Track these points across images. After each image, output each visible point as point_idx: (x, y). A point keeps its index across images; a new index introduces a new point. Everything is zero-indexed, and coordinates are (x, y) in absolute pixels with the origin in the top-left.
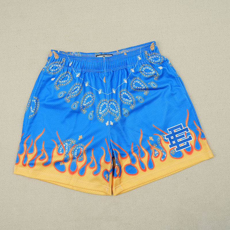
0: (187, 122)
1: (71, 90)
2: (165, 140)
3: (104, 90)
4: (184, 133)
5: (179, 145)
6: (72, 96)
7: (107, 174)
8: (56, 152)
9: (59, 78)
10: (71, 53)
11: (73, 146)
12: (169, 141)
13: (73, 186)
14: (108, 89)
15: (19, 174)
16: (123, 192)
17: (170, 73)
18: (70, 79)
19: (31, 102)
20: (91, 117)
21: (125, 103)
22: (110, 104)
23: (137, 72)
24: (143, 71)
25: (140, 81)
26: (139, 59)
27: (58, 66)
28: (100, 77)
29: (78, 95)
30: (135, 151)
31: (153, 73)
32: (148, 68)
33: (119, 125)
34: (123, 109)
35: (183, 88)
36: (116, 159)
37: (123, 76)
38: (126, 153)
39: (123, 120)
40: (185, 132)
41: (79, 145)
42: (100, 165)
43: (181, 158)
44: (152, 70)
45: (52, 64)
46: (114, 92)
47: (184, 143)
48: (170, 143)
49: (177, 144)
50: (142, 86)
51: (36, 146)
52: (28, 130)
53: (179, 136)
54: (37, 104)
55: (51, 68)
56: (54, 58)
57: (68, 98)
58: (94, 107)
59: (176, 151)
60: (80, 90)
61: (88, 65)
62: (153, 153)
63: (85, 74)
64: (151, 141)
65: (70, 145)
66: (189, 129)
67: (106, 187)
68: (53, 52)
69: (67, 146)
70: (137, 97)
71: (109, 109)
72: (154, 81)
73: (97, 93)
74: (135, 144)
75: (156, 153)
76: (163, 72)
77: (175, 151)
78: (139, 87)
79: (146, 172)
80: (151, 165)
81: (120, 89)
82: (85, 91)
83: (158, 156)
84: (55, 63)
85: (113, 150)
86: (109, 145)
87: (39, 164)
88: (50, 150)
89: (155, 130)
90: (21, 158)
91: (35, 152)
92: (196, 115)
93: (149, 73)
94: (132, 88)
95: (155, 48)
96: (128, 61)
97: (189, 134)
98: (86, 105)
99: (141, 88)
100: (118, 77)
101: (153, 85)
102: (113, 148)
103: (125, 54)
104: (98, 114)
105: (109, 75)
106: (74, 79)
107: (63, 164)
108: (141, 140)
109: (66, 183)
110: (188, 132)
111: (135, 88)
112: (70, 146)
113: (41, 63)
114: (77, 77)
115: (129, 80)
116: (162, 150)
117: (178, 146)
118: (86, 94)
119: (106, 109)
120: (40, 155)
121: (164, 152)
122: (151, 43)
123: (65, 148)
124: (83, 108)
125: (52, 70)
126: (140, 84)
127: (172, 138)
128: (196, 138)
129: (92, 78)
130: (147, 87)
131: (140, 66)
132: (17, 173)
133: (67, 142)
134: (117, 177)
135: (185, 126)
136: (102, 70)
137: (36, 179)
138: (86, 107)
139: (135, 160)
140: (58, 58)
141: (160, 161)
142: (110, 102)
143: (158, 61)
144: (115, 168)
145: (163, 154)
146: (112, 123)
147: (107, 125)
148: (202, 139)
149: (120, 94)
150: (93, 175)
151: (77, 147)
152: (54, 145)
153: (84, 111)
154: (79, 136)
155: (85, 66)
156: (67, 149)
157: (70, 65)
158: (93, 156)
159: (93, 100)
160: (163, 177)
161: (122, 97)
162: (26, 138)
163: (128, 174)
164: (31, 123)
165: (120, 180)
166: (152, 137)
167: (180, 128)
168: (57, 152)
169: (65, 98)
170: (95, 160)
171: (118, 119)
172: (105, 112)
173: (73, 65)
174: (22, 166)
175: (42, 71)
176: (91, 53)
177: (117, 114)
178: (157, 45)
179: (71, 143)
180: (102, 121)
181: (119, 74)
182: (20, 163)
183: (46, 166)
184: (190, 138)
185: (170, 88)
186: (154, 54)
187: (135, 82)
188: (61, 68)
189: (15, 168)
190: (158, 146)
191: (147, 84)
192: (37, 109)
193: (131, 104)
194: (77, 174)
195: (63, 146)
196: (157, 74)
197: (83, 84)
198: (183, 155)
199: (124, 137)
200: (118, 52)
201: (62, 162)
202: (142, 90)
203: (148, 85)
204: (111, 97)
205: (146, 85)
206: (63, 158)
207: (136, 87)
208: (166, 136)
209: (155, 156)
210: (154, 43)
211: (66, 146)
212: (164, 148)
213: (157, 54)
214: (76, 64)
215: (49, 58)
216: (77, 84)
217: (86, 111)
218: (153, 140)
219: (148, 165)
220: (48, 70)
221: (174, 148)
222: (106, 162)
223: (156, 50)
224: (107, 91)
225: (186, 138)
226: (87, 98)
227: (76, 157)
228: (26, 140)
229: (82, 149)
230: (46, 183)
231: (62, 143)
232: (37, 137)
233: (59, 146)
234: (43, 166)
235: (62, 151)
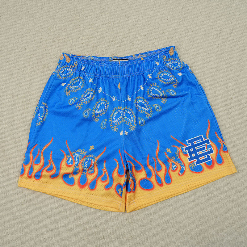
0: (208, 133)
1: (83, 96)
2: (184, 152)
3: (119, 97)
4: (204, 145)
5: (200, 158)
6: (84, 102)
7: (120, 189)
9: (70, 83)
10: (84, 56)
11: (83, 157)
12: (188, 154)
13: (82, 201)
14: (123, 96)
15: (23, 186)
16: (138, 208)
17: (190, 80)
18: (82, 84)
19: (40, 108)
20: (104, 126)
21: (141, 111)
22: (125, 113)
23: (154, 79)
24: (161, 77)
25: (158, 88)
26: (157, 65)
27: (69, 70)
28: (115, 83)
29: (91, 102)
30: (151, 164)
31: (171, 79)
32: (166, 74)
33: (134, 135)
34: (139, 118)
35: (204, 97)
36: (130, 172)
37: (139, 82)
38: (141, 166)
39: (139, 130)
40: (206, 145)
41: (90, 156)
42: (112, 179)
43: (202, 172)
44: (171, 77)
45: (63, 68)
46: (129, 99)
47: (204, 156)
48: (189, 156)
49: (197, 157)
50: (160, 93)
51: (43, 156)
52: (35, 139)
53: (199, 148)
54: (45, 110)
55: (62, 72)
56: (65, 62)
57: (80, 104)
58: (107, 115)
59: (196, 165)
60: (92, 97)
61: (102, 69)
62: (171, 166)
63: (98, 79)
64: (168, 153)
65: (80, 156)
66: (210, 141)
67: (119, 203)
68: (65, 55)
69: (77, 157)
70: (153, 105)
71: (124, 117)
72: (173, 89)
73: (111, 100)
74: (151, 157)
75: (174, 166)
76: (182, 78)
77: (194, 164)
78: (156, 95)
79: (163, 187)
80: (168, 180)
81: (136, 96)
82: (98, 98)
83: (175, 170)
84: (66, 67)
85: (128, 162)
86: (123, 156)
87: (46, 176)
88: (58, 161)
89: (173, 141)
90: (26, 170)
91: (42, 162)
92: (218, 126)
93: (167, 80)
94: (149, 95)
95: (174, 53)
96: (145, 67)
97: (210, 146)
98: (98, 112)
99: (158, 95)
100: (134, 84)
101: (172, 92)
102: (127, 160)
103: (142, 59)
104: (111, 123)
105: (124, 81)
106: (87, 85)
107: (72, 177)
108: (157, 152)
109: (74, 198)
110: (208, 144)
111: (152, 96)
113: (51, 67)
114: (89, 82)
115: (146, 86)
116: (180, 163)
117: (198, 160)
118: (99, 101)
119: (120, 117)
120: (47, 166)
121: (183, 166)
122: (170, 47)
123: (74, 159)
124: (95, 116)
125: (63, 74)
126: (158, 91)
127: (192, 150)
128: (217, 151)
129: (106, 84)
130: (165, 95)
131: (157, 72)
132: (21, 186)
133: (77, 153)
134: (131, 192)
135: (205, 137)
136: (117, 76)
137: (42, 192)
138: (99, 115)
139: (151, 173)
140: (69, 62)
141: (178, 175)
142: (124, 110)
143: (177, 67)
144: (130, 181)
145: (182, 168)
146: (126, 133)
147: (121, 135)
148: (225, 152)
149: (136, 102)
150: (105, 190)
151: (88, 158)
152: (63, 156)
153: (97, 120)
154: (91, 147)
155: (99, 70)
156: (76, 160)
157: (83, 69)
158: (105, 168)
159: (107, 107)
160: (181, 193)
161: (138, 105)
162: (32, 147)
163: (143, 189)
164: (38, 131)
165: (134, 195)
166: (170, 149)
167: (200, 140)
168: (66, 164)
169: (76, 105)
170: (107, 173)
171: (133, 128)
173: (86, 70)
174: (27, 177)
175: (51, 76)
176: (106, 58)
177: (133, 123)
178: (176, 50)
179: (81, 153)
180: (116, 130)
181: (135, 80)
182: (25, 174)
183: (54, 178)
184: (211, 151)
185: (190, 96)
186: (173, 59)
187: (152, 89)
188: (73, 73)
189: (19, 180)
190: (176, 159)
191: (165, 91)
192: (45, 116)
193: (148, 113)
194: (87, 189)
195: (73, 157)
196: (177, 81)
197: (96, 90)
198: (203, 170)
199: (139, 149)
200: (134, 56)
201: (71, 175)
202: (159, 97)
203: (166, 93)
204: (126, 105)
205: (164, 93)
206: (72, 170)
207: (154, 94)
208: (185, 148)
209: (172, 170)
210: (173, 47)
211: (75, 157)
212: (183, 162)
213: (176, 59)
214: (89, 69)
215: (60, 62)
216: (89, 90)
217: (98, 119)
218: (170, 152)
219: (164, 179)
220: (58, 74)
221: (194, 161)
222: (120, 175)
223: (176, 55)
224: (122, 98)
225: (207, 150)
226: (100, 105)
227: (87, 169)
228: (32, 150)
229: (93, 160)
230: (52, 197)
231: (71, 154)
232: (45, 147)
233: (69, 157)
234: (50, 179)
235: (71, 162)
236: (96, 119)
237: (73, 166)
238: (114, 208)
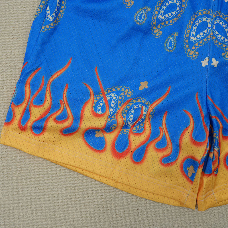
7: (192, 167)
8: (90, 109)
11: (126, 101)
13: (117, 182)
15: (10, 144)
20: (170, 45)
22: (215, 23)
41: (139, 100)
42: (178, 147)
51: (50, 92)
52: (38, 57)
54: (60, 3)
58: (180, 25)
65: (120, 98)
69: (114, 100)
85: (213, 119)
86: (205, 107)
87: (53, 130)
90: (16, 114)
91: (48, 103)
98: (163, 18)
102: (212, 115)
104: (187, 41)
107: (101, 136)
109: (103, 175)
112: (120, 100)
119: (205, 31)
120: (57, 112)
123: (109, 103)
124: (157, 25)
132: (6, 143)
133: (114, 92)
134: (211, 174)
137: (45, 159)
138: (163, 24)
142: (216, 18)
146: (215, 63)
147: (203, 66)
150: (160, 165)
151: (135, 104)
152: (88, 95)
153: (158, 32)
154: (141, 83)
156: (112, 105)
158: (164, 126)
159: (182, 9)
162: (30, 72)
164: (44, 43)
165: (215, 181)
168: (93, 111)
170: (167, 134)
172: (204, 38)
174: (18, 129)
179: (122, 94)
180: (194, 56)
182: (14, 122)
183: (67, 135)
189: (3, 132)
192: (60, 15)
194: (127, 160)
201: (101, 132)
204: (219, 8)
206: (105, 122)
211: (111, 100)
217: (161, 32)
226: (167, 4)
227: (131, 125)
228: (31, 78)
229: (144, 108)
230: (62, 168)
231: (103, 93)
232: (54, 74)
233: (98, 98)
234: (61, 135)
235: (101, 109)
236: (157, 30)
237: (106, 116)
238: (173, 199)
